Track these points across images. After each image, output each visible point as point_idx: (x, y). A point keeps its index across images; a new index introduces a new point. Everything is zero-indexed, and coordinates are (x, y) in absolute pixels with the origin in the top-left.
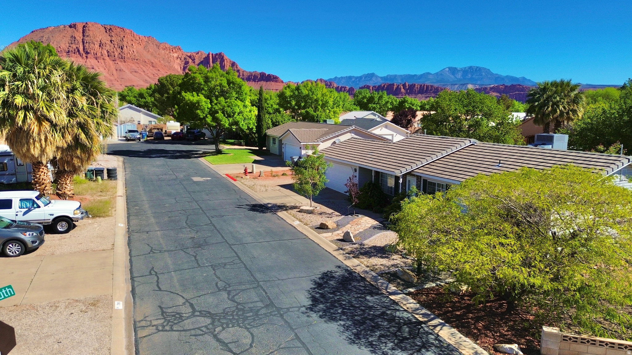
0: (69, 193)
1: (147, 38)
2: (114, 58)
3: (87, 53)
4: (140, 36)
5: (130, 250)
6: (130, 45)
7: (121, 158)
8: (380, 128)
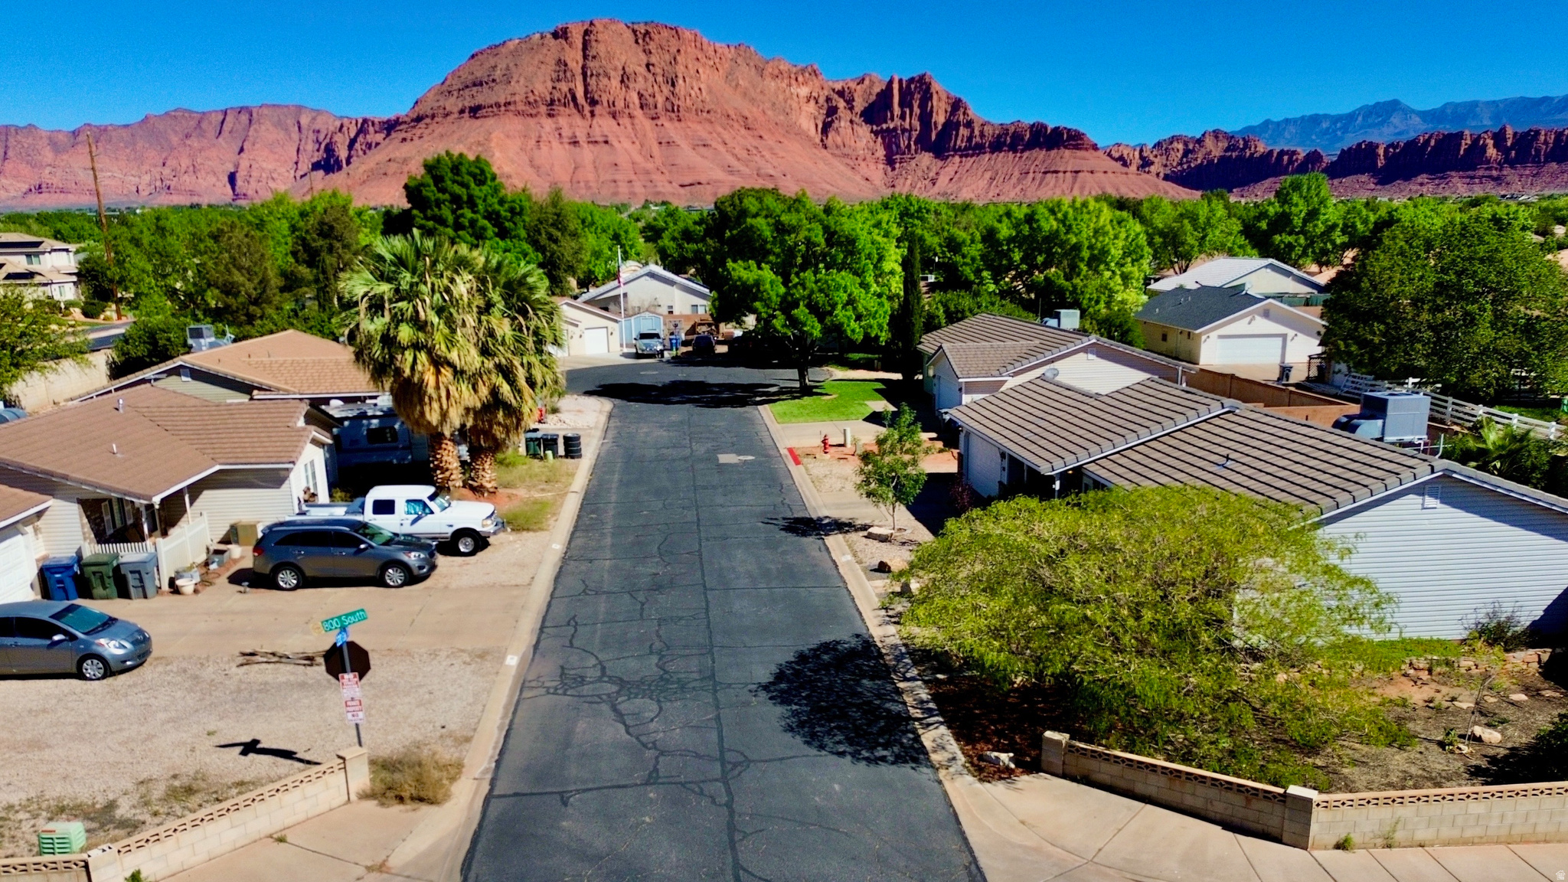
0: (489, 485)
1: (732, 49)
2: (653, 112)
3: (593, 102)
4: (718, 45)
5: (555, 589)
6: (693, 72)
7: (605, 405)
8: (1248, 319)
